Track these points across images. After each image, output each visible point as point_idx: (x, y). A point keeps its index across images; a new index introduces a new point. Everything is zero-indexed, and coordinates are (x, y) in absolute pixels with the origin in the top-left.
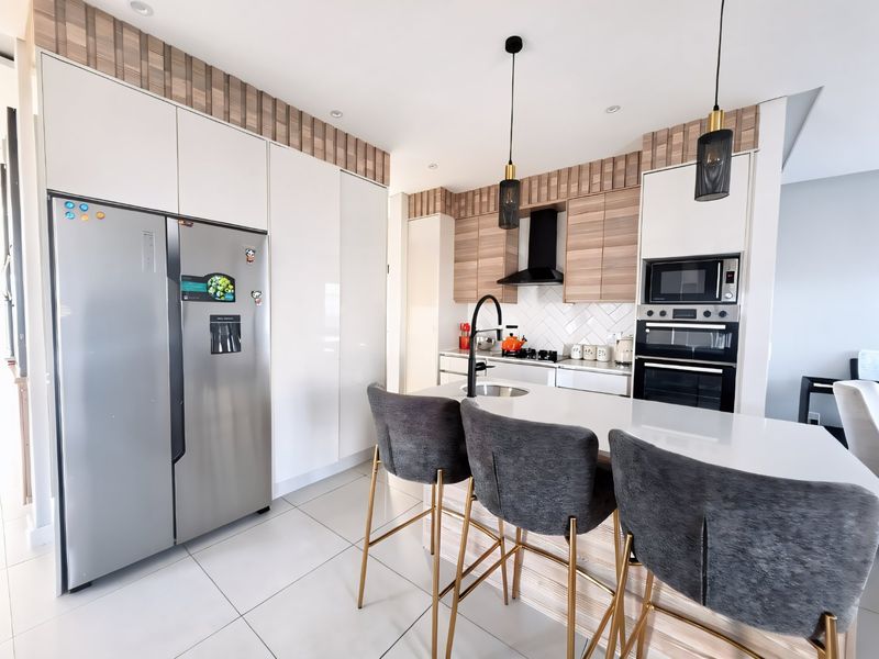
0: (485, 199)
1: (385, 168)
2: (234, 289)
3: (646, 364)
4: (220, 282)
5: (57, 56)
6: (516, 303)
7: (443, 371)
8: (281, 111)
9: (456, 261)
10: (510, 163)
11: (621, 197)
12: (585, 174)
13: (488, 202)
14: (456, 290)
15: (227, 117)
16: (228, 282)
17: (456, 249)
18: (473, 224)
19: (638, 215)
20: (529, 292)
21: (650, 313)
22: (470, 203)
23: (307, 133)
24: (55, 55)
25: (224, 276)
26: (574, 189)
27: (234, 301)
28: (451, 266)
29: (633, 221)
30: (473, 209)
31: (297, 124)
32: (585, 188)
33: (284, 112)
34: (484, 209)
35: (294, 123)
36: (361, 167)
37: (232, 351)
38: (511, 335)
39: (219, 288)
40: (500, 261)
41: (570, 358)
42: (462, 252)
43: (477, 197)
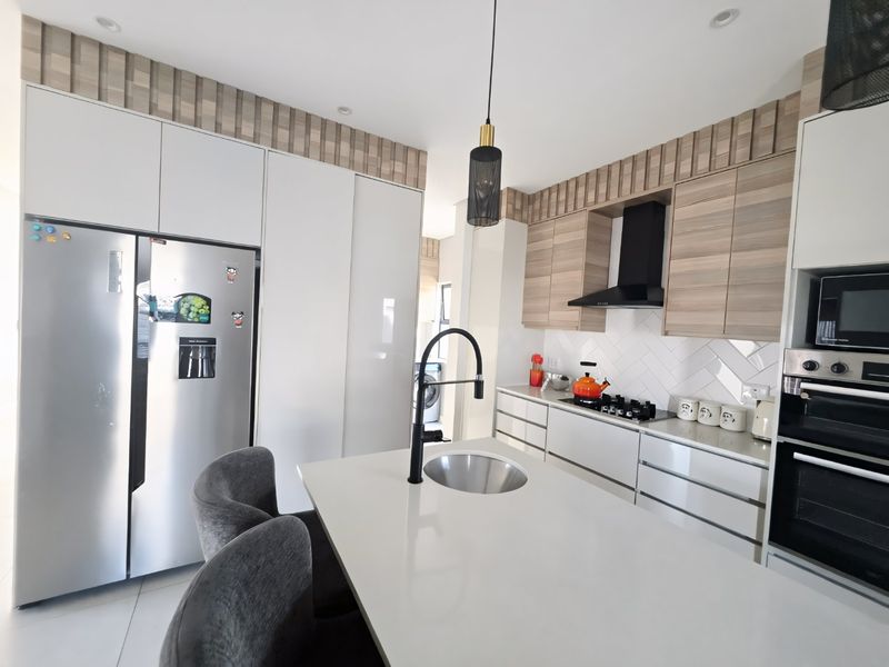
0: (563, 197)
1: (420, 168)
2: (210, 309)
3: (797, 455)
4: (193, 302)
5: (42, 86)
6: (604, 331)
7: (501, 412)
8: (284, 116)
9: (526, 277)
10: (488, 121)
11: (766, 170)
12: (705, 144)
13: (566, 200)
14: (525, 312)
15: (218, 128)
16: (204, 302)
17: (527, 262)
18: (547, 230)
19: (791, 198)
20: (621, 317)
21: (811, 366)
22: (545, 204)
23: (315, 136)
24: (39, 86)
25: (199, 296)
26: (685, 168)
27: (209, 322)
28: (521, 282)
29: (783, 209)
30: (548, 212)
31: (303, 128)
32: (703, 163)
33: (288, 116)
34: (562, 209)
35: (300, 128)
36: (386, 169)
37: (202, 376)
38: (587, 374)
39: (192, 309)
40: (579, 276)
41: (675, 416)
42: (535, 265)
43: (554, 195)
